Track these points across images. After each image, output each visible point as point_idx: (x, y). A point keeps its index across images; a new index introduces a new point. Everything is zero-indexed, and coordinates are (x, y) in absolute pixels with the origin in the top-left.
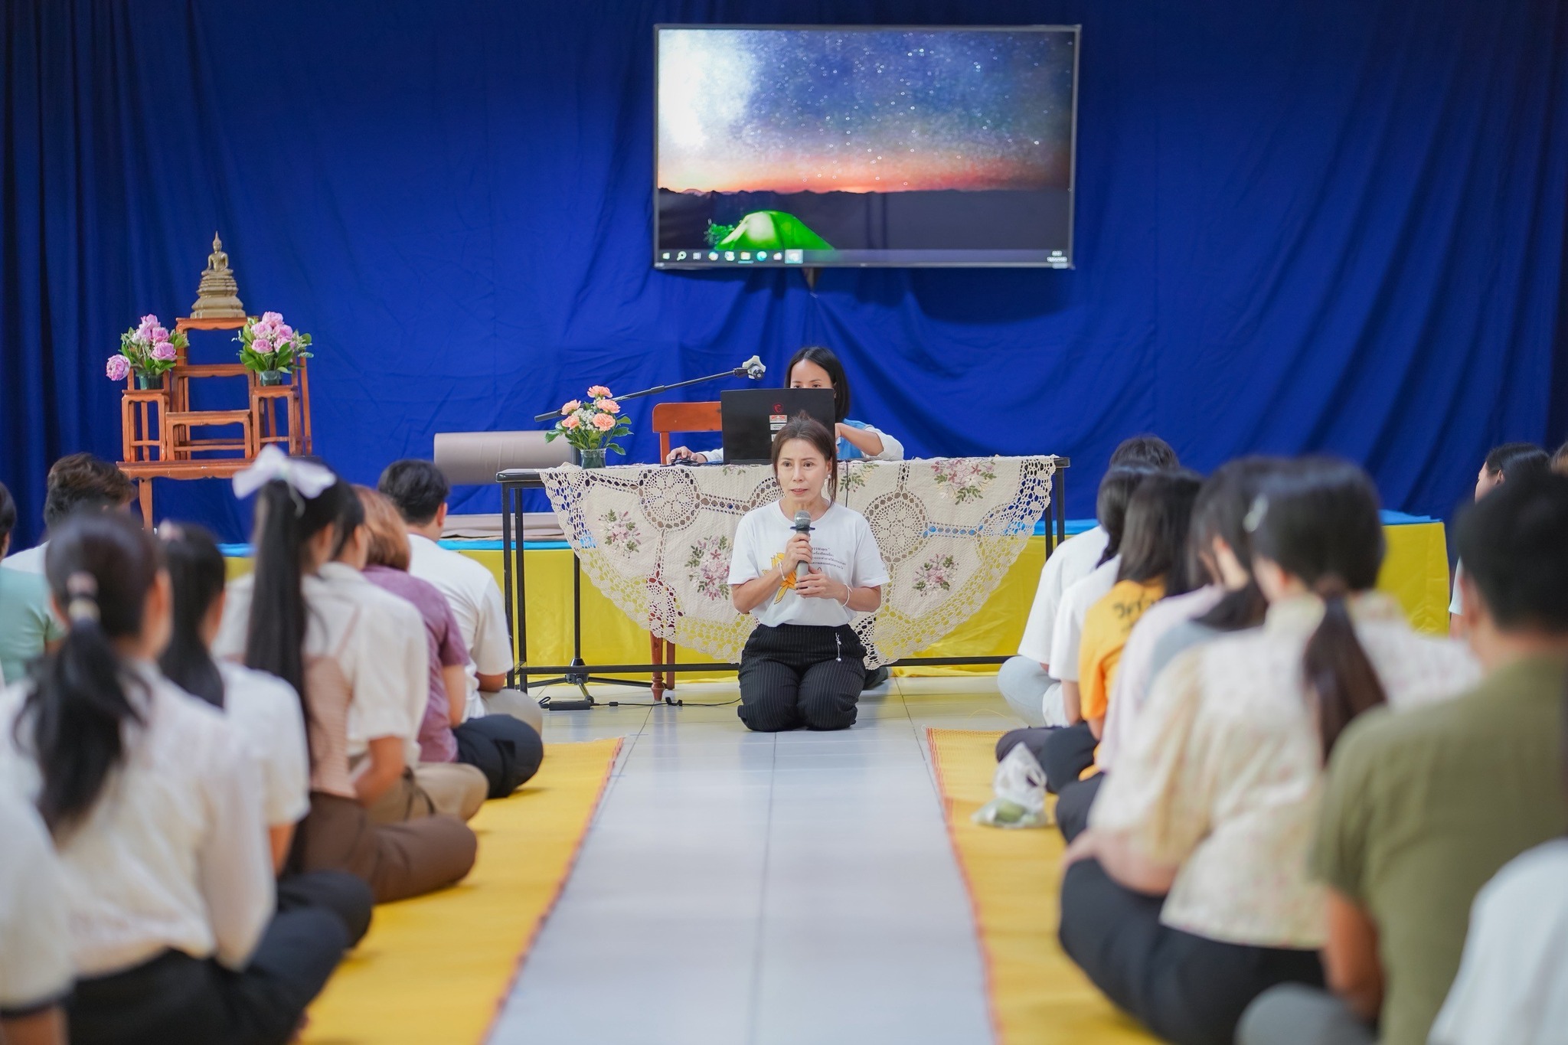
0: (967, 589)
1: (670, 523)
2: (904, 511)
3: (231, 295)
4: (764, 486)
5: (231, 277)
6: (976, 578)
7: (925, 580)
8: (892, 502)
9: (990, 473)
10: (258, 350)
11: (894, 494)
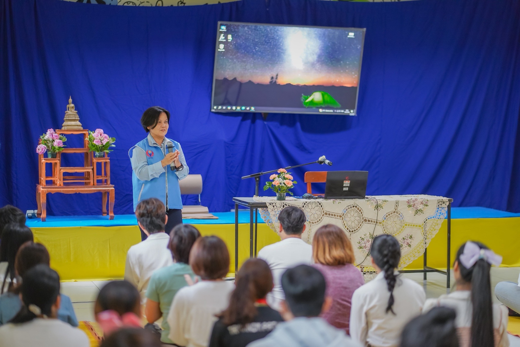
0: (417, 247)
1: (313, 222)
2: (396, 218)
3: (77, 121)
4: (347, 208)
5: (76, 114)
6: (421, 243)
7: (403, 244)
8: (392, 214)
9: (427, 204)
10: (97, 144)
11: (393, 212)
